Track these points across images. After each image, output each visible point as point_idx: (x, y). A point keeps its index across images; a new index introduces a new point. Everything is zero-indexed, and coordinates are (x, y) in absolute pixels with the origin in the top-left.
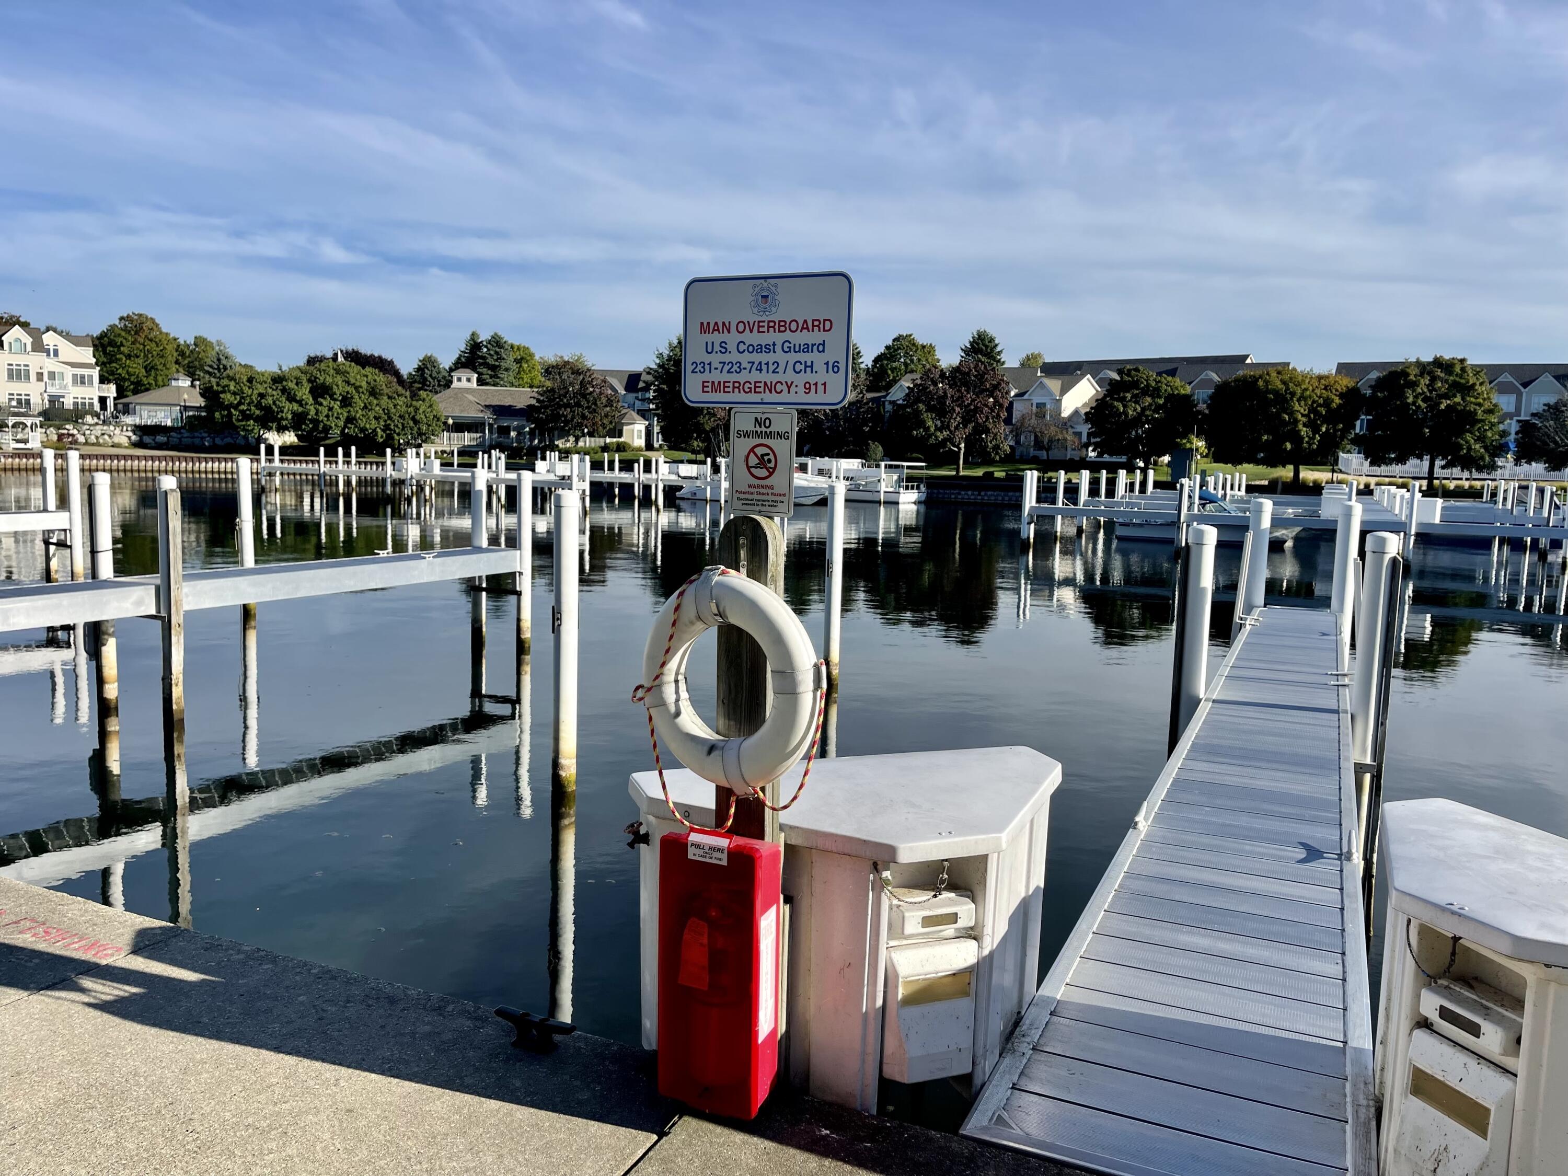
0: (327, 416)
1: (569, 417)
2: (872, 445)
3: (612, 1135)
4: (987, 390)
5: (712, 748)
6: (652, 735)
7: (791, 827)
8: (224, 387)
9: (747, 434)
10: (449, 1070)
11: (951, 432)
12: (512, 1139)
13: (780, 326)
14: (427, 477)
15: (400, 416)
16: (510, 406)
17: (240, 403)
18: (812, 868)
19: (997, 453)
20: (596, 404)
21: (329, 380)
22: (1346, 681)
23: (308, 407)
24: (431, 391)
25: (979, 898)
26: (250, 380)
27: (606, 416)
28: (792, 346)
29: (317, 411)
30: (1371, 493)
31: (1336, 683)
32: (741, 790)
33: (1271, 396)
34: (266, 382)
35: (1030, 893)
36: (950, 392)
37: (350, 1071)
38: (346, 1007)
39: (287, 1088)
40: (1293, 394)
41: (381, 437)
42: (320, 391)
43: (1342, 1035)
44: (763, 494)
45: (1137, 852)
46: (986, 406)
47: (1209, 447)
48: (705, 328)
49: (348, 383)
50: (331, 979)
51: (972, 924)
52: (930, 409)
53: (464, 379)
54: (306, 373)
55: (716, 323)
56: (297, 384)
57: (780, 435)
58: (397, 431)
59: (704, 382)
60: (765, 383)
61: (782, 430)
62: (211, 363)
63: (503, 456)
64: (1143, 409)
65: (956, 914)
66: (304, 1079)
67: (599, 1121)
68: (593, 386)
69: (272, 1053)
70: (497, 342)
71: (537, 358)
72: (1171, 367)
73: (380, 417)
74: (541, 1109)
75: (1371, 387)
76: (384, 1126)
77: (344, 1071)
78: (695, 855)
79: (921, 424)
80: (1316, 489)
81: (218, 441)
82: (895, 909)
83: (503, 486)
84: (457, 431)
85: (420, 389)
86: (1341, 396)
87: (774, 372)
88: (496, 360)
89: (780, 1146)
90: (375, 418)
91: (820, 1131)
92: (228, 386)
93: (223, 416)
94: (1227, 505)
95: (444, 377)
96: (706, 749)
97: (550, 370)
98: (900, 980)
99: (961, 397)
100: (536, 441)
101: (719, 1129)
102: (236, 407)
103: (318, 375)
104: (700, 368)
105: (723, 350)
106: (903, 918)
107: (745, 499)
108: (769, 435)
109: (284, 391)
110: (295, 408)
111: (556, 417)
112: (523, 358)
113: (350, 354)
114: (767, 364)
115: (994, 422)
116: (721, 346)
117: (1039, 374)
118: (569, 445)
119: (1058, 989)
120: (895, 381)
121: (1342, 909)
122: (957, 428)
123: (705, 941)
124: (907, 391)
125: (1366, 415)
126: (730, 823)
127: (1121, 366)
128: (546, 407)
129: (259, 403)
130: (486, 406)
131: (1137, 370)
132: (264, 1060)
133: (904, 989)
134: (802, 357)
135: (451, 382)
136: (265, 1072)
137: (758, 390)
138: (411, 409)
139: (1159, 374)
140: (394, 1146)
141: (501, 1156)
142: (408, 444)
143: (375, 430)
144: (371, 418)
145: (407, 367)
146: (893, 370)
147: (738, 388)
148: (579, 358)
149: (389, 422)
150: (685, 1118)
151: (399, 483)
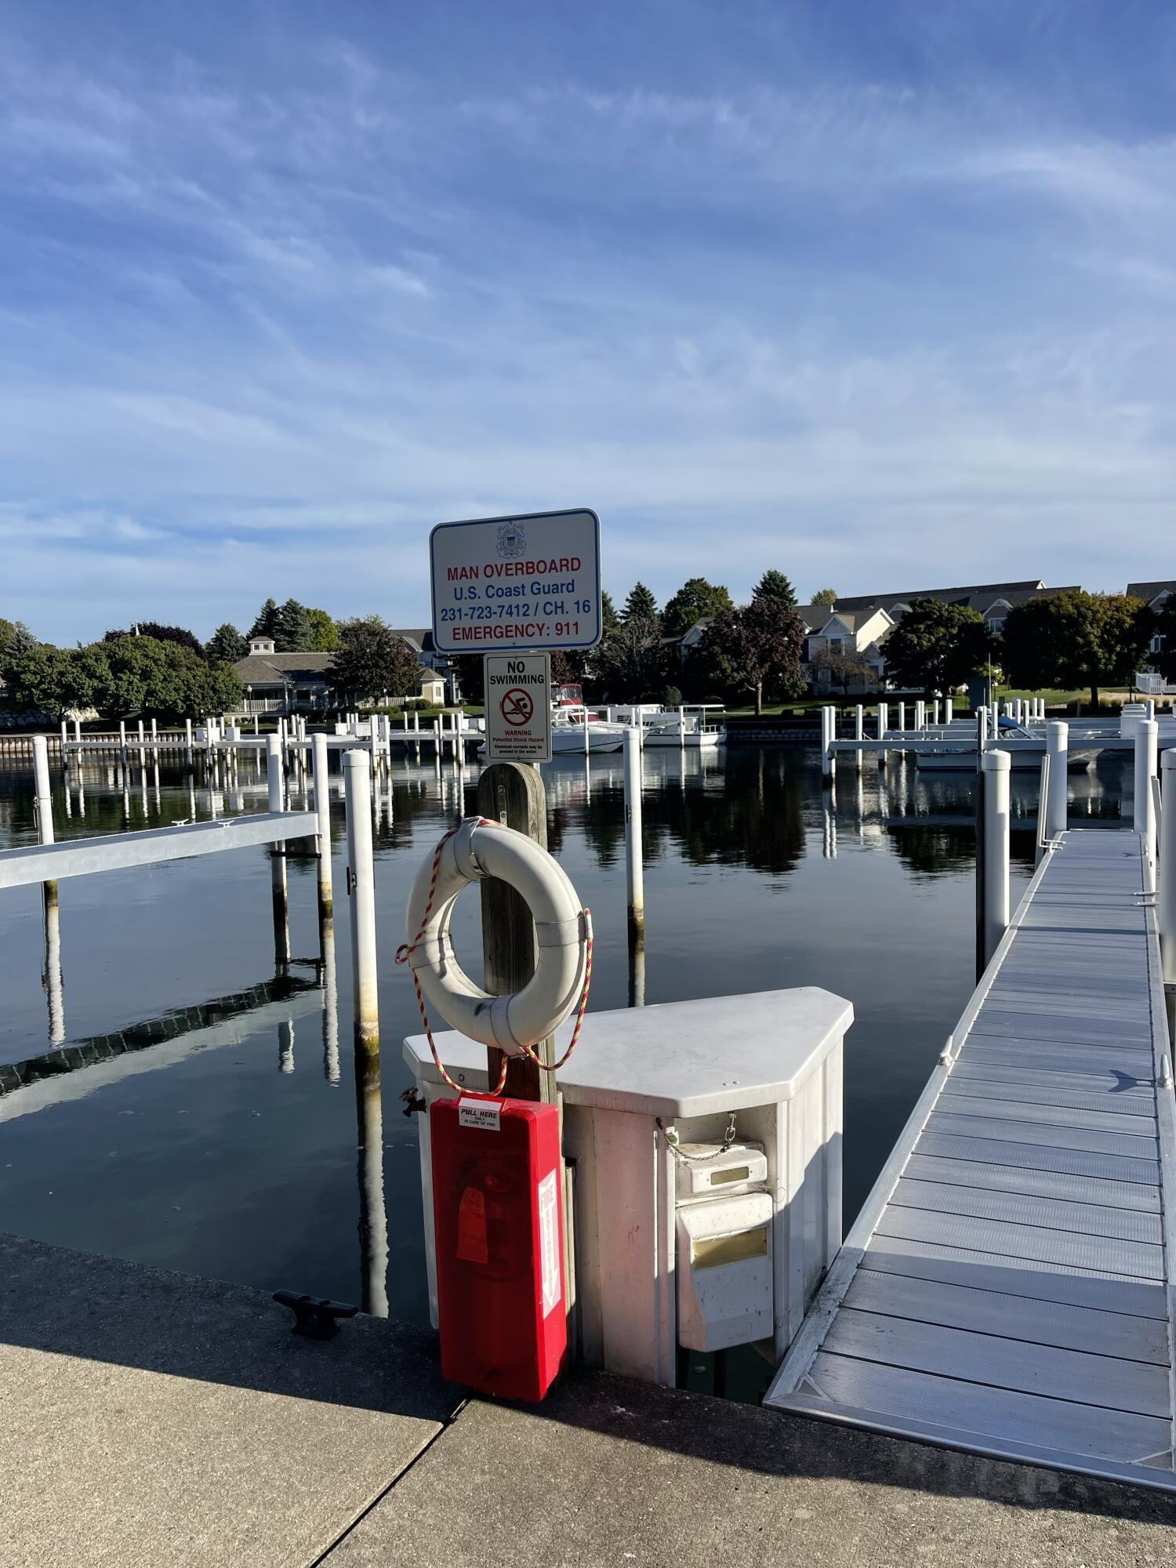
0: (127, 690)
1: (368, 678)
2: (670, 689)
3: (395, 1424)
4: (781, 629)
5: (479, 1007)
6: (419, 997)
7: (570, 1086)
8: (24, 667)
9: (500, 680)
10: (225, 1363)
11: (748, 672)
12: (289, 1435)
13: (528, 568)
14: (228, 745)
15: (200, 687)
16: (309, 671)
17: (41, 682)
18: (593, 1127)
19: (795, 691)
20: (393, 665)
21: (128, 655)
22: (1153, 900)
23: (108, 682)
24: (229, 660)
25: (771, 1150)
26: (50, 659)
27: (404, 675)
28: (541, 587)
29: (117, 685)
30: (1169, 711)
31: (1143, 904)
32: (511, 1050)
33: (1064, 621)
34: (65, 661)
35: (828, 1140)
36: (744, 633)
37: (122, 1368)
38: (119, 1299)
39: (56, 1389)
40: (1085, 618)
41: (181, 708)
42: (119, 666)
43: (1162, 1274)
44: (521, 740)
45: (945, 1089)
46: (782, 645)
47: (1005, 673)
48: (452, 574)
49: (147, 656)
50: (106, 1269)
51: (765, 1177)
52: (726, 651)
53: (262, 646)
54: (105, 649)
55: (464, 569)
56: (96, 661)
57: (535, 679)
58: (197, 701)
59: (454, 629)
60: (516, 627)
61: (536, 673)
62: (11, 644)
63: (303, 720)
64: (938, 640)
65: (747, 1168)
66: (74, 1379)
67: (381, 1410)
68: (390, 647)
69: (41, 1352)
70: (292, 608)
71: (333, 621)
72: (963, 596)
73: (179, 689)
74: (320, 1400)
75: (1162, 605)
76: (155, 1427)
77: (116, 1369)
78: (466, 1121)
79: (717, 666)
80: (1115, 710)
81: (21, 721)
82: (682, 1166)
83: (304, 750)
84: (257, 698)
85: (218, 659)
86: (1133, 616)
87: (524, 615)
88: (293, 626)
89: (573, 1429)
90: (175, 689)
91: (615, 1409)
92: (28, 666)
93: (24, 696)
94: (1027, 730)
95: (242, 646)
96: (473, 1008)
97: (347, 633)
98: (692, 1241)
99: (756, 637)
100: (336, 704)
101: (508, 1413)
102: (37, 687)
103: (117, 651)
104: (450, 614)
105: (473, 596)
106: (691, 1175)
107: (503, 747)
108: (523, 680)
109: (84, 668)
110: (96, 684)
111: (354, 679)
112: (320, 621)
113: (149, 627)
114: (517, 607)
115: (790, 660)
116: (470, 592)
117: (832, 611)
118: (368, 706)
119: (865, 1239)
120: (689, 626)
121: (1158, 1138)
122: (753, 668)
123: (482, 1212)
124: (702, 634)
125: (1160, 634)
126: (502, 1085)
127: (911, 598)
128: (344, 670)
129: (60, 681)
130: (285, 672)
131: (929, 601)
132: (32, 1359)
133: (697, 1249)
134: (553, 598)
135: (249, 650)
136: (33, 1373)
137: (509, 634)
138: (210, 680)
139: (951, 604)
140: (165, 1447)
141: (276, 1454)
142: (209, 714)
143: (175, 702)
144: (171, 689)
145: (205, 637)
146: (687, 614)
147: (490, 633)
148: (376, 619)
149: (188, 693)
150: (472, 1403)
151: (200, 753)
